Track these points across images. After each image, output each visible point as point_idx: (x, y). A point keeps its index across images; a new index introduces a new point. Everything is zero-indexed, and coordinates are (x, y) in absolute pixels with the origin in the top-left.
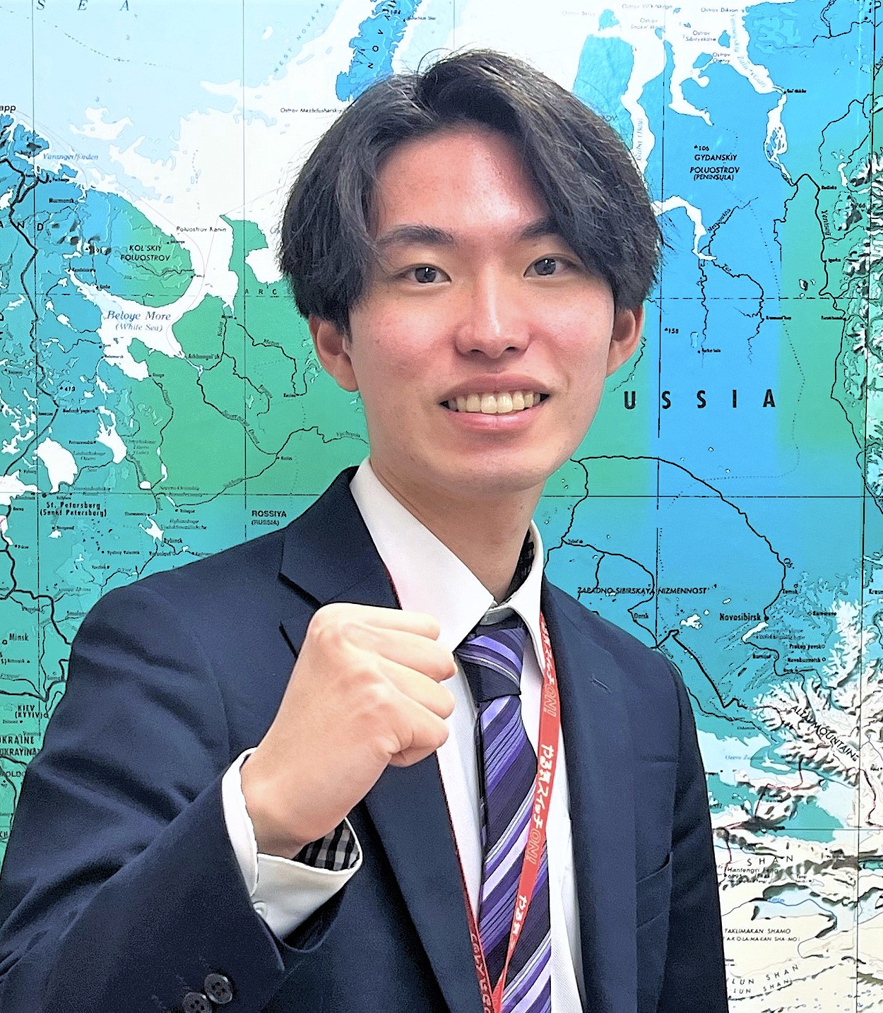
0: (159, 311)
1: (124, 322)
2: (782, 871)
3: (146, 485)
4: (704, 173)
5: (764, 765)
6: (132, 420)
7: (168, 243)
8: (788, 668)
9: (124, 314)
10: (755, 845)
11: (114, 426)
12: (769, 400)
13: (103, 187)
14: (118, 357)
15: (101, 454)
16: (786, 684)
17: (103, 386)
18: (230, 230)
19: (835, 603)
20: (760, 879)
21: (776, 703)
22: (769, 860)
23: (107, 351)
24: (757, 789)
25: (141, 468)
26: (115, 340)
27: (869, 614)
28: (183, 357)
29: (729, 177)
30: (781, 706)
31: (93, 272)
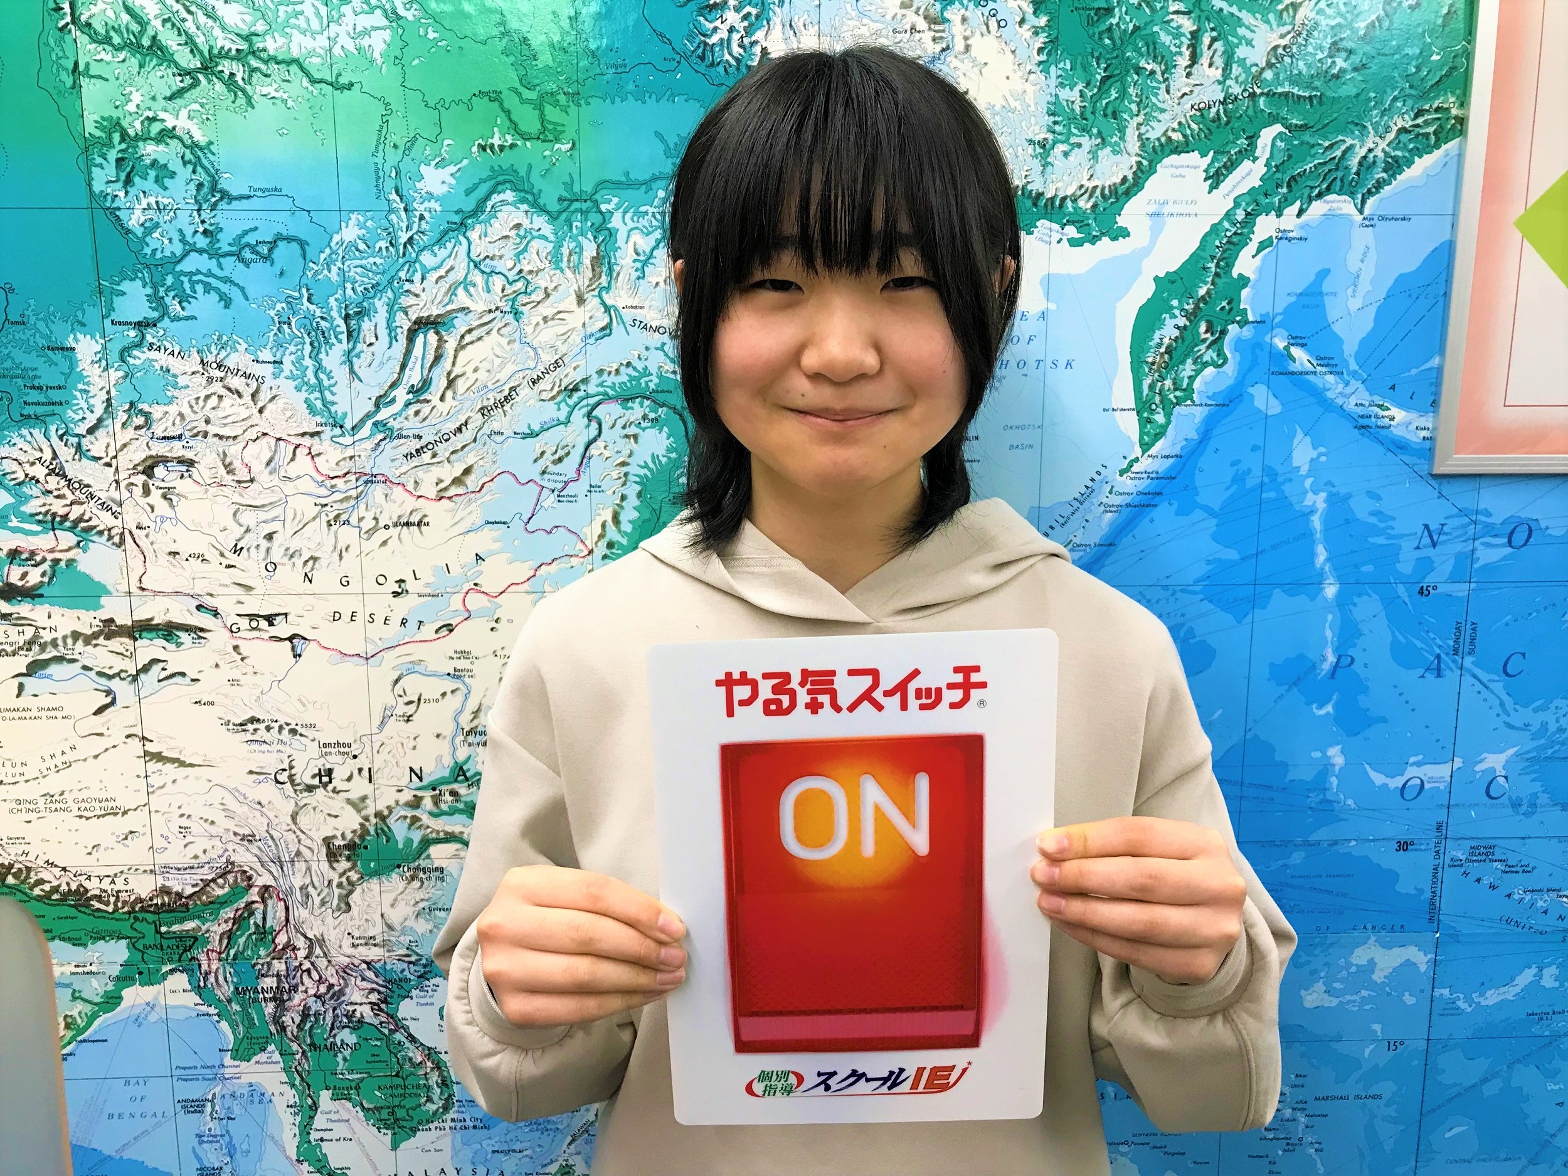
2: (45, 643)
5: (10, 524)
8: (25, 412)
10: (11, 615)
16: (25, 432)
19: (72, 336)
20: (21, 652)
22: (29, 632)
24: (5, 552)
27: (115, 348)
30: (23, 458)
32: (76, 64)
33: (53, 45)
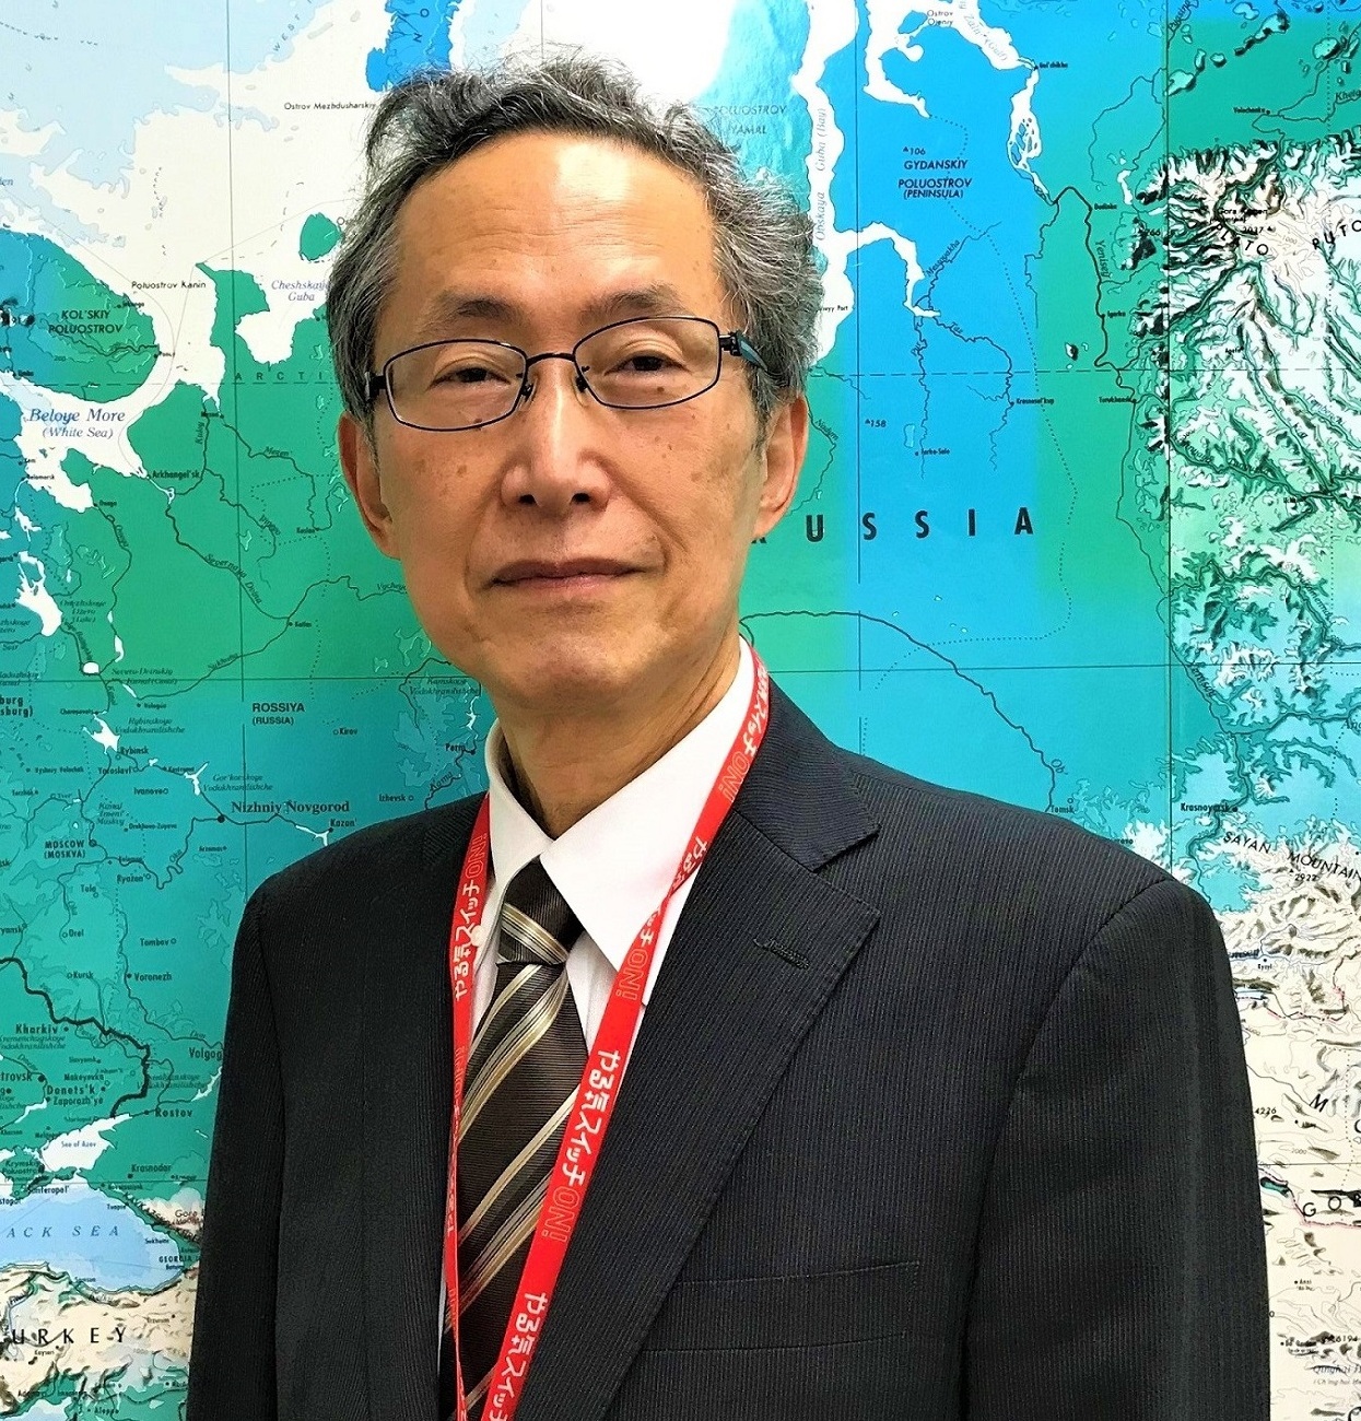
0: (108, 408)
1: (54, 425)
3: (91, 668)
4: (919, 188)
6: (69, 571)
7: (119, 306)
9: (55, 412)
11: (42, 581)
12: (1024, 523)
13: (21, 226)
14: (46, 478)
15: (23, 624)
17: (25, 522)
18: (211, 284)
19: (1130, 825)
23: (31, 469)
25: (84, 644)
26: (43, 452)
27: (1182, 840)
28: (144, 475)
29: (956, 194)
31: (7, 352)
32: (1167, 490)
33: (1139, 467)
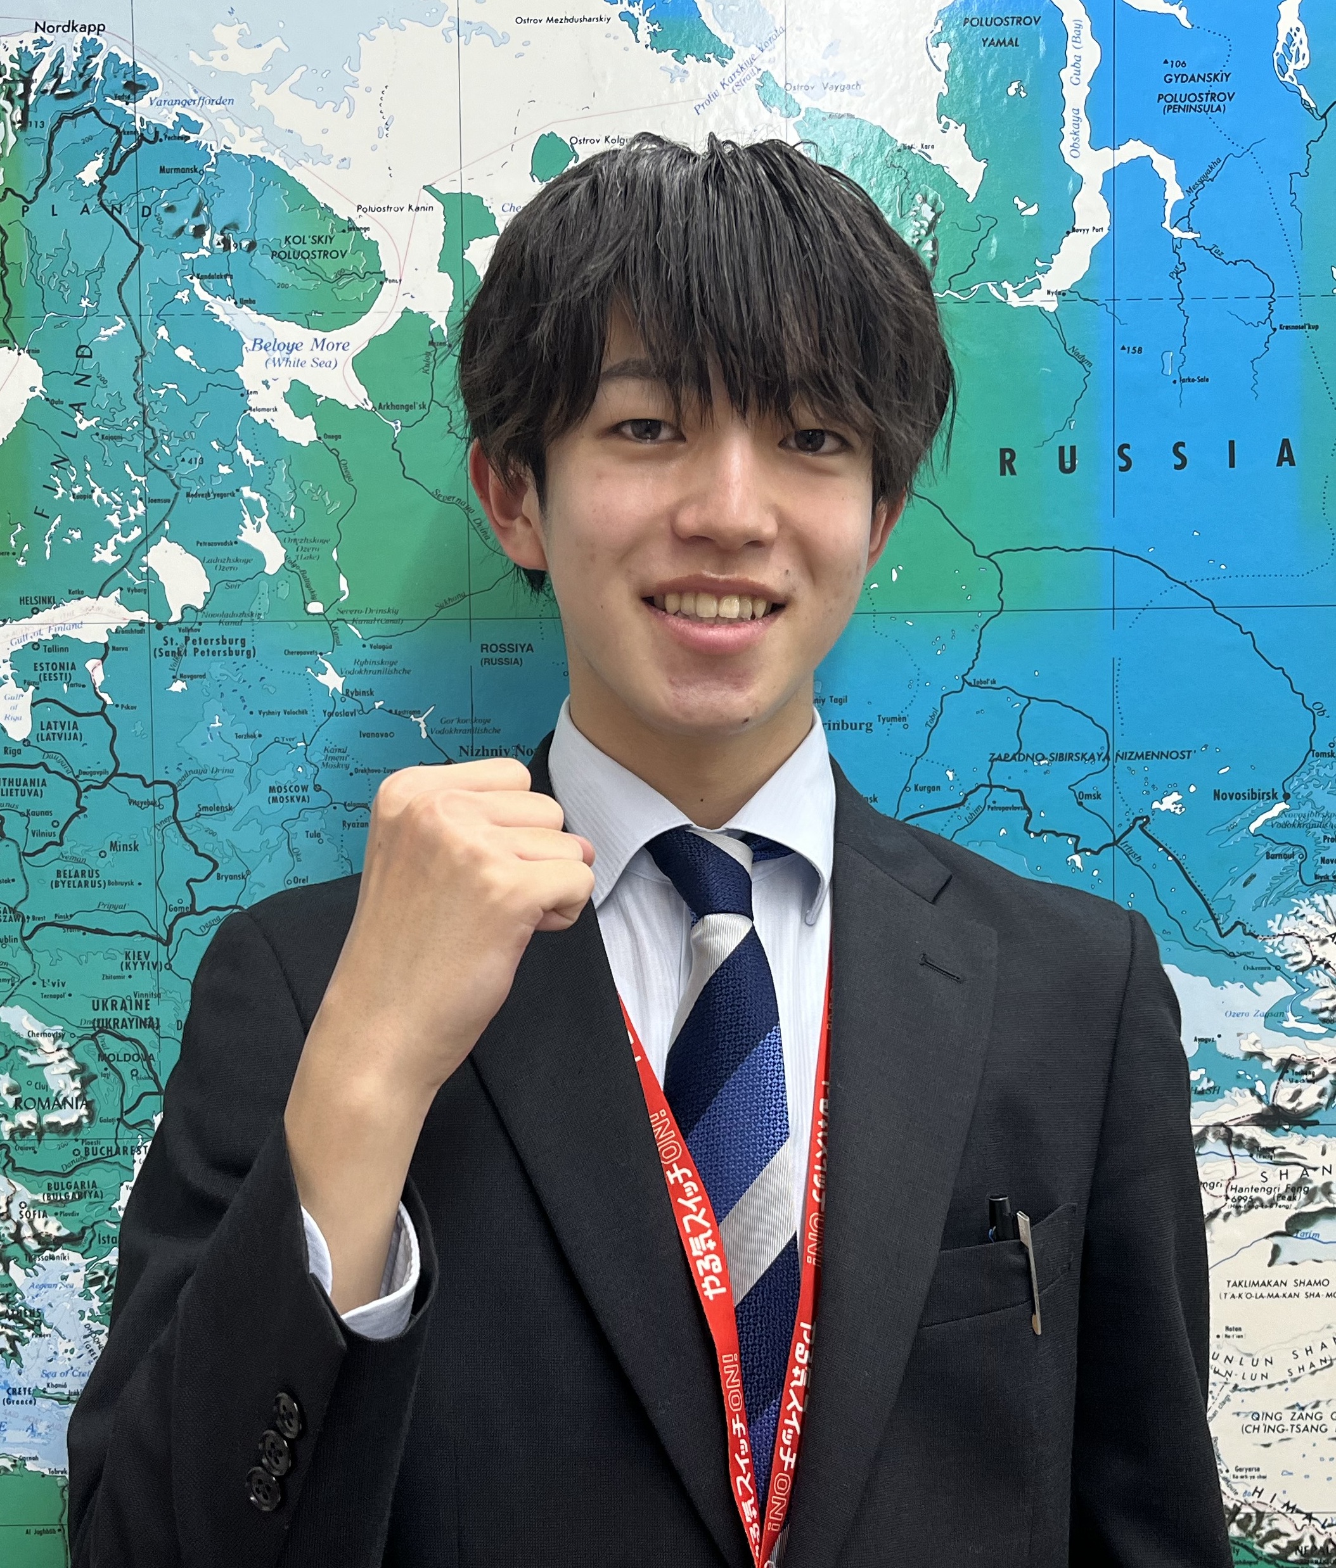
0: (333, 336)
1: (277, 355)
2: (1315, 1189)
3: (315, 607)
4: (1179, 103)
5: (1285, 1024)
6: (293, 508)
7: (344, 231)
8: (1321, 873)
9: (278, 342)
10: (1272, 1149)
11: (265, 518)
12: (1286, 455)
13: (243, 147)
14: (268, 410)
15: (246, 561)
16: (1318, 899)
17: (247, 455)
18: (439, 207)
20: (1281, 1202)
21: (1303, 928)
22: (1295, 1173)
23: (253, 401)
24: (1275, 1061)
25: (307, 581)
26: (265, 383)
28: (370, 407)
29: (1219, 108)
30: (1312, 934)
31: (228, 279)
